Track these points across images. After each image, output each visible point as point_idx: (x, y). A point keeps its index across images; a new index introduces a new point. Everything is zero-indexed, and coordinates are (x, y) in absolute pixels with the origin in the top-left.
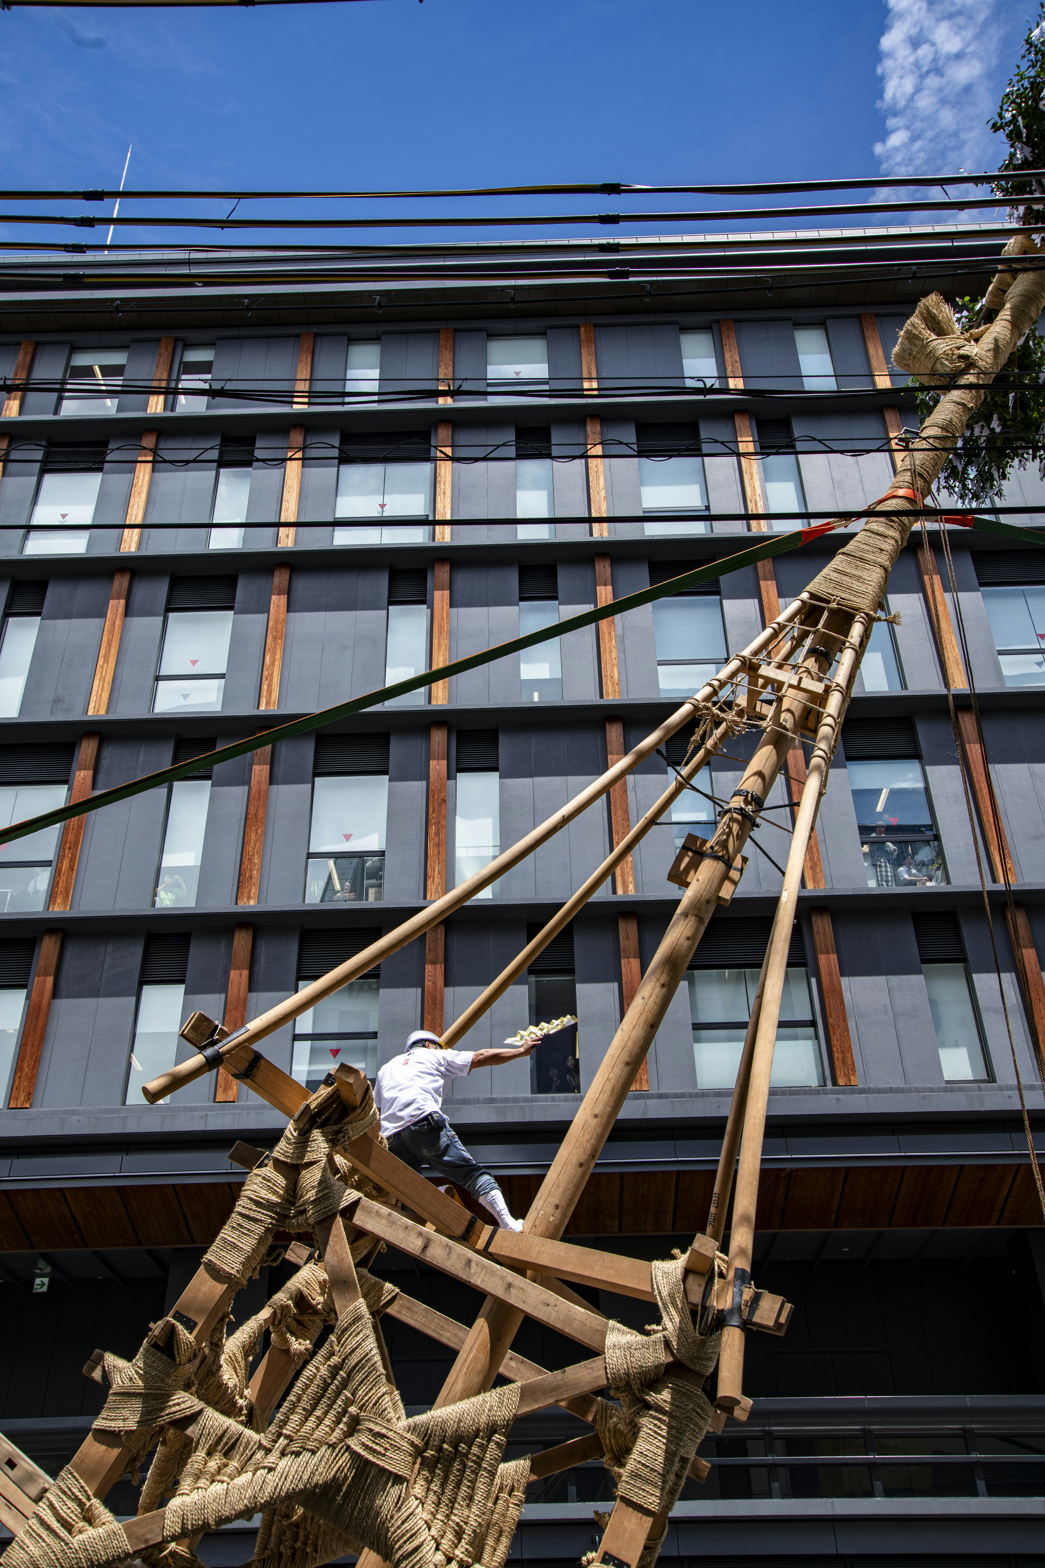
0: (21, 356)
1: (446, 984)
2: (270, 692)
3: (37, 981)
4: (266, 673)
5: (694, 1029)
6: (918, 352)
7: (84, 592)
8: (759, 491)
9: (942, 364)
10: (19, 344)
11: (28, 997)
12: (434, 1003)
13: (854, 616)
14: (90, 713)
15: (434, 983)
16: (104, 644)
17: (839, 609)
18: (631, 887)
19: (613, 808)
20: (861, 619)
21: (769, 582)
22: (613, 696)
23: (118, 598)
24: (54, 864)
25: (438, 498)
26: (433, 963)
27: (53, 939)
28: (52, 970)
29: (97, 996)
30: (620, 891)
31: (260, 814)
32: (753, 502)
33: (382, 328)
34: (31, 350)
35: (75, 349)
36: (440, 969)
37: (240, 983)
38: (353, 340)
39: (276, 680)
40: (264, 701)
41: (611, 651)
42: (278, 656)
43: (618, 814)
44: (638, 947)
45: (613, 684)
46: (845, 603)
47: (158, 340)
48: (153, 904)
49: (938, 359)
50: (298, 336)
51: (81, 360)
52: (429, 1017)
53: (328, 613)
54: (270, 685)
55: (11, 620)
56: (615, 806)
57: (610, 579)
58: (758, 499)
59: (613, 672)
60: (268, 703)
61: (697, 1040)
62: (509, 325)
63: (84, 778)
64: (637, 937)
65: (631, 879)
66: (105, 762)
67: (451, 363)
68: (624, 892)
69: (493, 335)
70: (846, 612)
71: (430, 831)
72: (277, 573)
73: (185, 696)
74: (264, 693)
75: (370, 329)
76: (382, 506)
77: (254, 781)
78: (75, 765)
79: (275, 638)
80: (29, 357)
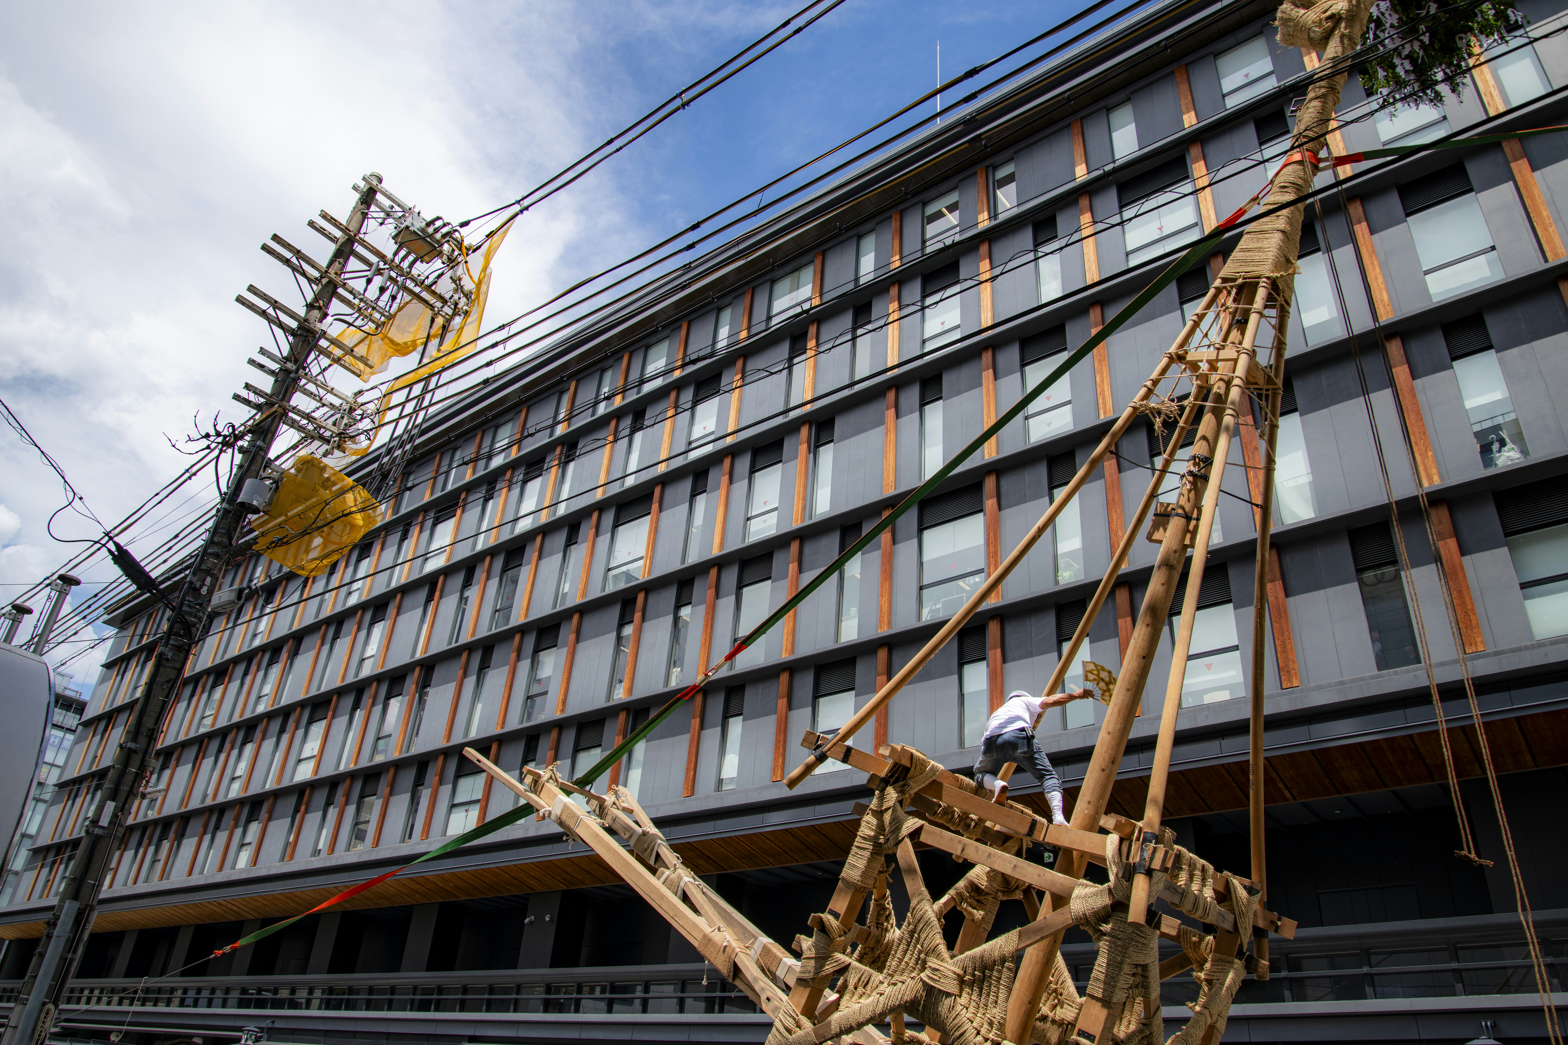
0: (893, 224)
1: (1287, 596)
2: (1104, 404)
3: (990, 653)
4: (1099, 390)
5: (1522, 588)
6: (1294, 31)
7: (965, 372)
8: (1491, 82)
9: (1314, 32)
10: (891, 217)
11: (988, 666)
12: (1279, 613)
13: (1258, 283)
14: (986, 458)
15: (1276, 598)
16: (985, 405)
17: (1245, 283)
18: (1436, 479)
19: (1405, 414)
20: (1264, 284)
21: (1520, 162)
22: (1386, 316)
23: (988, 369)
24: (986, 570)
25: (1201, 206)
26: (1272, 581)
27: (995, 622)
28: (999, 644)
29: (1032, 656)
30: (1426, 484)
31: (1116, 498)
32: (1488, 95)
33: (1129, 90)
34: (898, 218)
35: (925, 204)
36: (1279, 584)
37: (1126, 628)
38: (1109, 110)
39: (1107, 393)
40: (1102, 412)
41: (1376, 279)
42: (1105, 375)
43: (1411, 418)
44: (1452, 528)
45: (1384, 306)
46: (1248, 275)
47: (975, 173)
48: (1057, 582)
49: (1310, 29)
50: (1068, 126)
51: (931, 210)
52: (1277, 625)
53: (1136, 328)
54: (1104, 399)
55: (927, 407)
56: (1407, 412)
57: (1363, 216)
58: (1492, 89)
59: (1381, 296)
60: (1105, 413)
61: (1526, 598)
62: (1231, 40)
63: (992, 505)
64: (1449, 520)
65: (1434, 470)
66: (1003, 489)
67: (1189, 93)
68: (1430, 484)
69: (1217, 55)
70: (1250, 282)
71: (1249, 476)
72: (1091, 311)
73: (1049, 424)
74: (1101, 406)
75: (1121, 96)
76: (1160, 229)
77: (1107, 474)
78: (984, 498)
79: (1100, 361)
80: (898, 223)
